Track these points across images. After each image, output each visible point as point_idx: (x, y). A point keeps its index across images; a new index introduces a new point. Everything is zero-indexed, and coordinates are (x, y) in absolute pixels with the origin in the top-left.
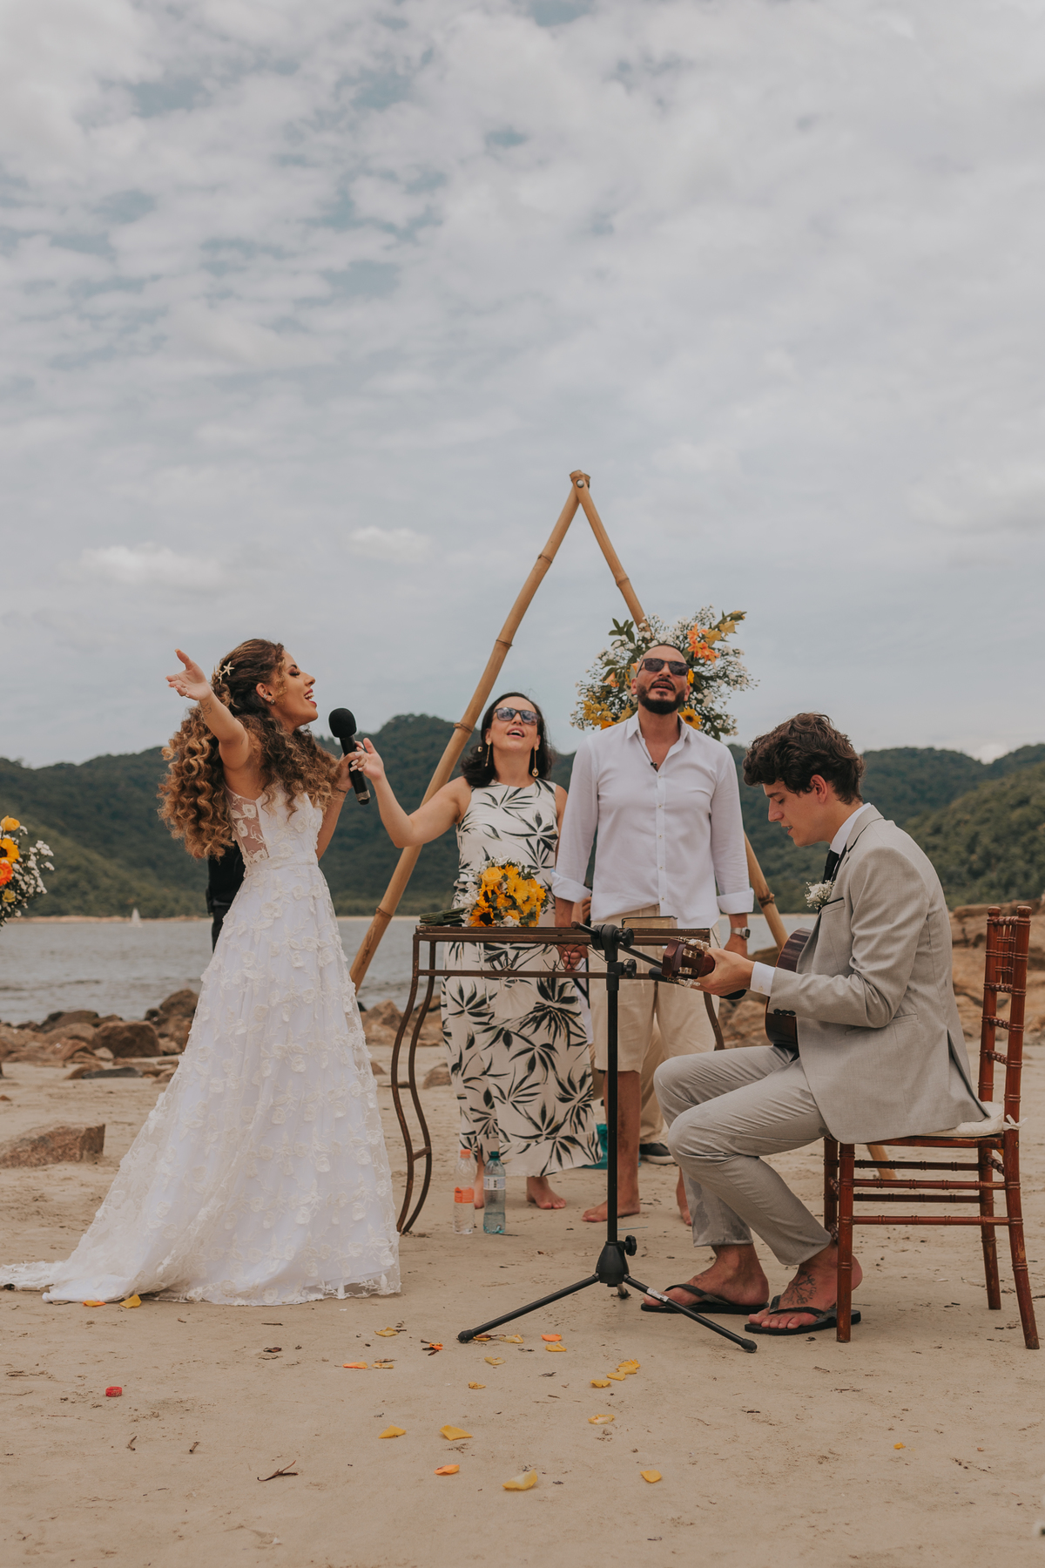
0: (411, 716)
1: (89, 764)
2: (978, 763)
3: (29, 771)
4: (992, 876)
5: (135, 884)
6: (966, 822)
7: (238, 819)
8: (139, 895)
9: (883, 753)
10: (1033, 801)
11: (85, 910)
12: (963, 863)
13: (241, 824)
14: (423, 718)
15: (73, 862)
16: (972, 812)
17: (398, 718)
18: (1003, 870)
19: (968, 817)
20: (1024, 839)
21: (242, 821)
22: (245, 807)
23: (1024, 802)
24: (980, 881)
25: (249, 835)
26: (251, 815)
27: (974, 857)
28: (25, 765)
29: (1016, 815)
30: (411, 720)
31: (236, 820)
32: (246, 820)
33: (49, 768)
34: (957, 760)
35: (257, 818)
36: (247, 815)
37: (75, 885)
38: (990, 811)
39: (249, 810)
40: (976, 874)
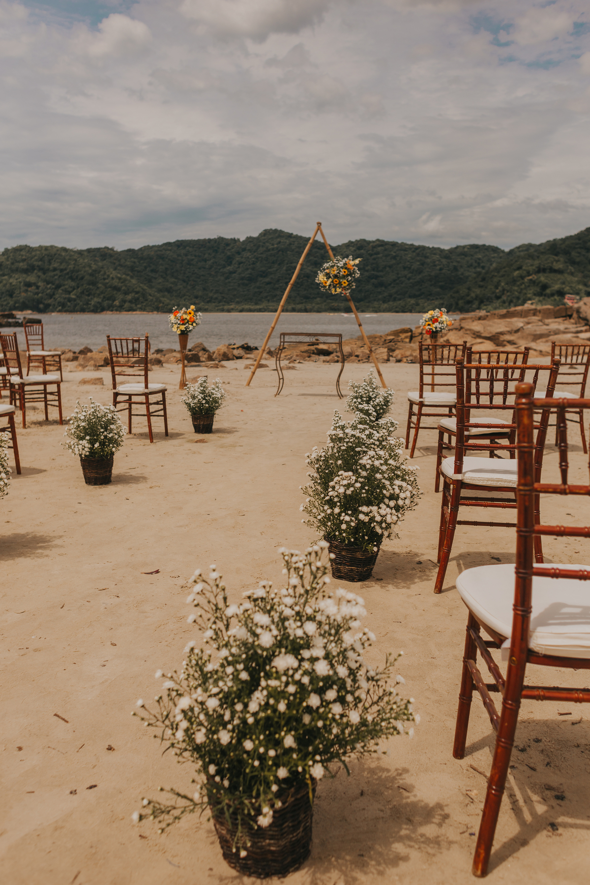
0: (271, 229)
1: (141, 249)
2: (503, 252)
3: (117, 253)
4: (504, 298)
5: (162, 299)
6: (496, 276)
8: (163, 303)
9: (464, 247)
10: (524, 268)
11: (143, 309)
12: (493, 293)
14: (276, 230)
15: (137, 290)
16: (498, 272)
17: (265, 230)
18: (509, 296)
19: (496, 274)
20: (518, 283)
23: (519, 268)
24: (500, 301)
27: (497, 291)
28: (115, 249)
29: (516, 273)
30: (271, 231)
33: (125, 251)
34: (495, 250)
37: (138, 299)
38: (505, 271)
40: (498, 298)
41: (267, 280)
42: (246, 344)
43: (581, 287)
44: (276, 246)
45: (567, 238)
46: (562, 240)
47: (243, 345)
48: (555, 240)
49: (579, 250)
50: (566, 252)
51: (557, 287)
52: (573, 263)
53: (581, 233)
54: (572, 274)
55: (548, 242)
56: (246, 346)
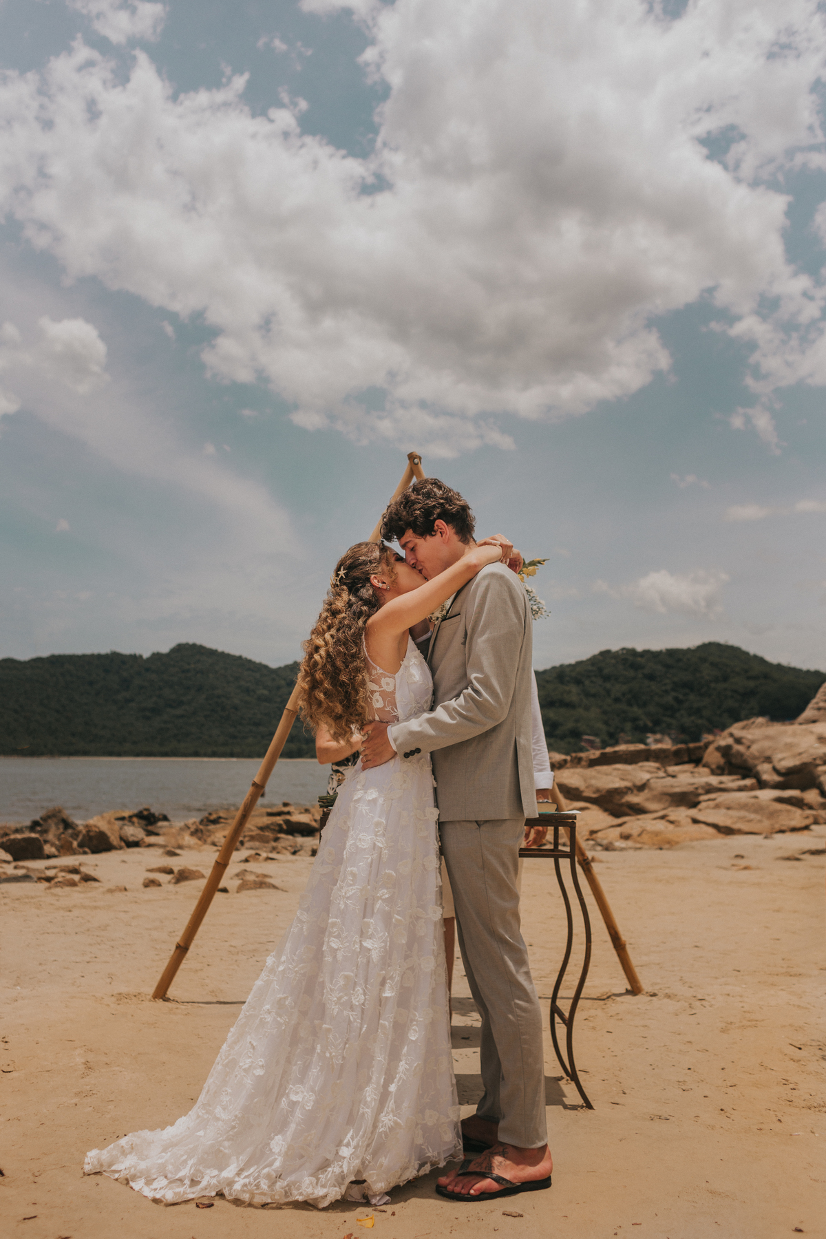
7: (375, 691)
13: (377, 696)
14: (194, 645)
21: (378, 693)
22: (384, 681)
25: (385, 706)
26: (389, 689)
31: (373, 692)
32: (384, 694)
35: (393, 693)
36: (385, 687)
39: (388, 684)
41: (179, 712)
42: (147, 810)
43: (600, 725)
44: (193, 666)
45: (579, 663)
46: (570, 665)
47: (141, 812)
48: (561, 666)
49: (594, 679)
50: (578, 682)
51: (570, 725)
52: (588, 695)
53: (594, 657)
54: (587, 708)
55: (554, 668)
56: (145, 813)
